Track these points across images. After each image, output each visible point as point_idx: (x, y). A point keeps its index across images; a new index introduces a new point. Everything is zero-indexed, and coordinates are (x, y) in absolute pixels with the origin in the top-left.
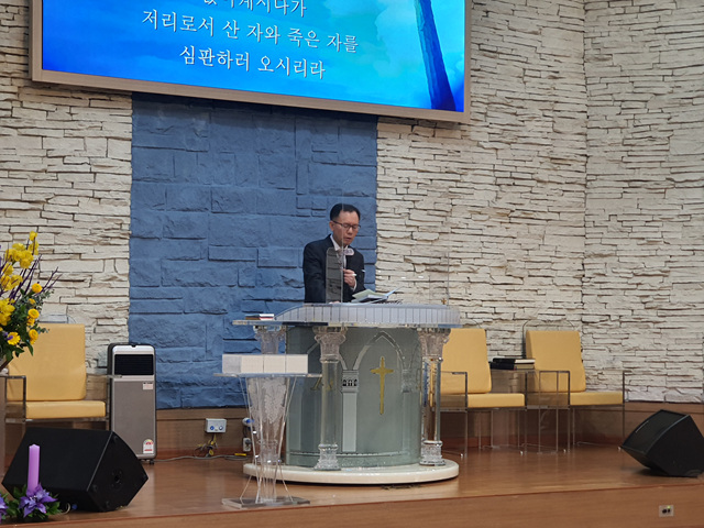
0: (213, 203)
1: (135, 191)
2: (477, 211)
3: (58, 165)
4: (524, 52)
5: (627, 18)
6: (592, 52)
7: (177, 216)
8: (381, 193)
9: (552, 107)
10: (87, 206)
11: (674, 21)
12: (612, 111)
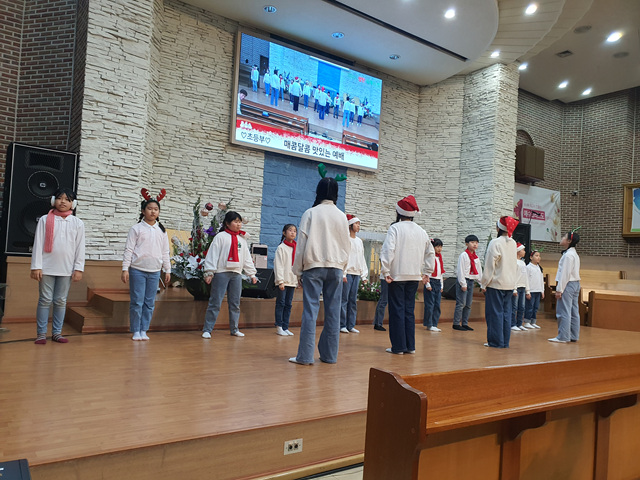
0: (291, 195)
1: (264, 188)
2: (378, 205)
3: (238, 176)
4: (397, 149)
5: (432, 140)
6: (419, 151)
7: (278, 199)
8: (347, 196)
9: (405, 170)
10: (248, 192)
11: (449, 142)
12: (425, 173)
